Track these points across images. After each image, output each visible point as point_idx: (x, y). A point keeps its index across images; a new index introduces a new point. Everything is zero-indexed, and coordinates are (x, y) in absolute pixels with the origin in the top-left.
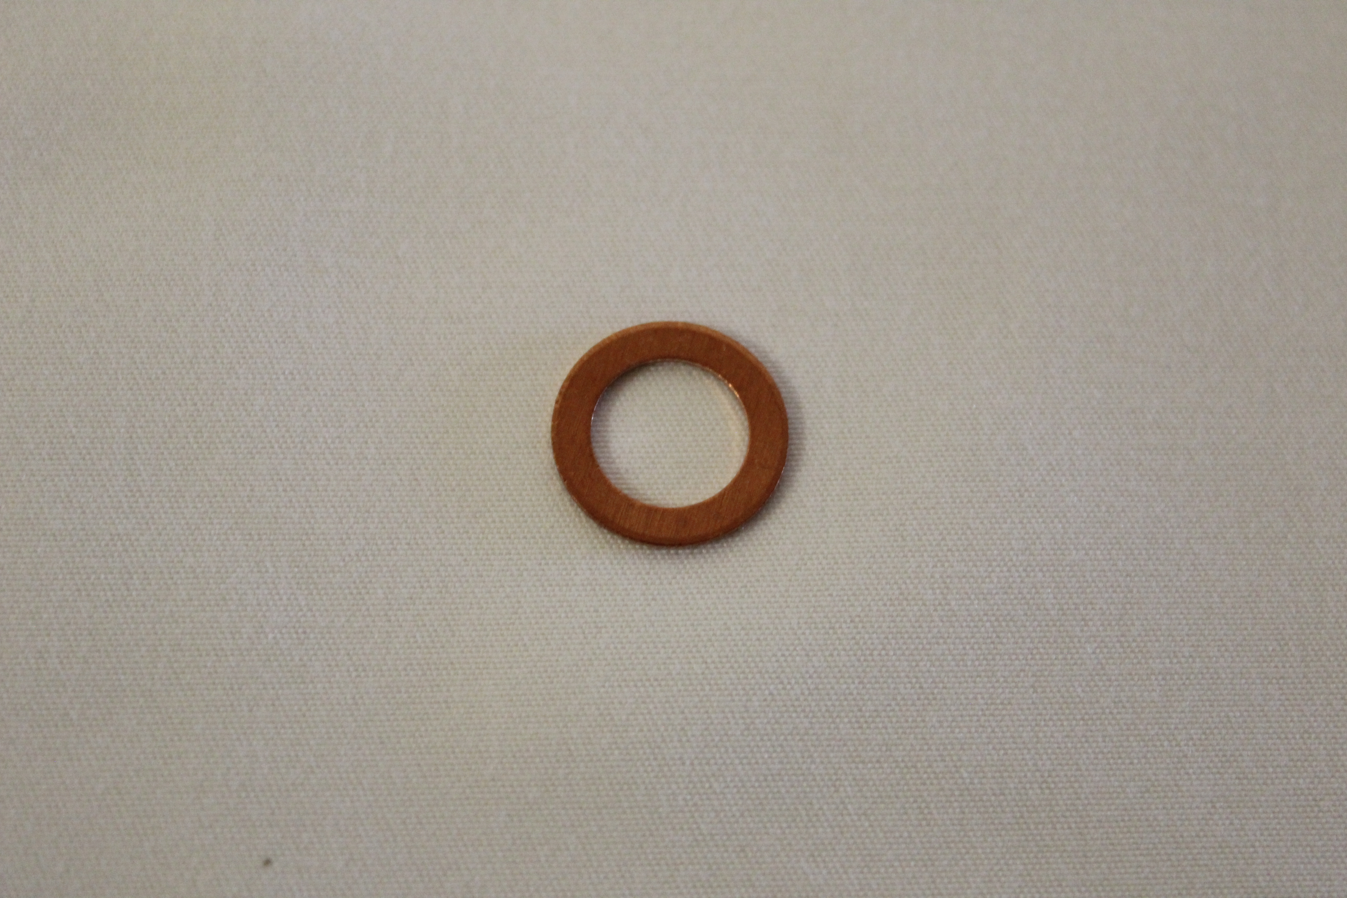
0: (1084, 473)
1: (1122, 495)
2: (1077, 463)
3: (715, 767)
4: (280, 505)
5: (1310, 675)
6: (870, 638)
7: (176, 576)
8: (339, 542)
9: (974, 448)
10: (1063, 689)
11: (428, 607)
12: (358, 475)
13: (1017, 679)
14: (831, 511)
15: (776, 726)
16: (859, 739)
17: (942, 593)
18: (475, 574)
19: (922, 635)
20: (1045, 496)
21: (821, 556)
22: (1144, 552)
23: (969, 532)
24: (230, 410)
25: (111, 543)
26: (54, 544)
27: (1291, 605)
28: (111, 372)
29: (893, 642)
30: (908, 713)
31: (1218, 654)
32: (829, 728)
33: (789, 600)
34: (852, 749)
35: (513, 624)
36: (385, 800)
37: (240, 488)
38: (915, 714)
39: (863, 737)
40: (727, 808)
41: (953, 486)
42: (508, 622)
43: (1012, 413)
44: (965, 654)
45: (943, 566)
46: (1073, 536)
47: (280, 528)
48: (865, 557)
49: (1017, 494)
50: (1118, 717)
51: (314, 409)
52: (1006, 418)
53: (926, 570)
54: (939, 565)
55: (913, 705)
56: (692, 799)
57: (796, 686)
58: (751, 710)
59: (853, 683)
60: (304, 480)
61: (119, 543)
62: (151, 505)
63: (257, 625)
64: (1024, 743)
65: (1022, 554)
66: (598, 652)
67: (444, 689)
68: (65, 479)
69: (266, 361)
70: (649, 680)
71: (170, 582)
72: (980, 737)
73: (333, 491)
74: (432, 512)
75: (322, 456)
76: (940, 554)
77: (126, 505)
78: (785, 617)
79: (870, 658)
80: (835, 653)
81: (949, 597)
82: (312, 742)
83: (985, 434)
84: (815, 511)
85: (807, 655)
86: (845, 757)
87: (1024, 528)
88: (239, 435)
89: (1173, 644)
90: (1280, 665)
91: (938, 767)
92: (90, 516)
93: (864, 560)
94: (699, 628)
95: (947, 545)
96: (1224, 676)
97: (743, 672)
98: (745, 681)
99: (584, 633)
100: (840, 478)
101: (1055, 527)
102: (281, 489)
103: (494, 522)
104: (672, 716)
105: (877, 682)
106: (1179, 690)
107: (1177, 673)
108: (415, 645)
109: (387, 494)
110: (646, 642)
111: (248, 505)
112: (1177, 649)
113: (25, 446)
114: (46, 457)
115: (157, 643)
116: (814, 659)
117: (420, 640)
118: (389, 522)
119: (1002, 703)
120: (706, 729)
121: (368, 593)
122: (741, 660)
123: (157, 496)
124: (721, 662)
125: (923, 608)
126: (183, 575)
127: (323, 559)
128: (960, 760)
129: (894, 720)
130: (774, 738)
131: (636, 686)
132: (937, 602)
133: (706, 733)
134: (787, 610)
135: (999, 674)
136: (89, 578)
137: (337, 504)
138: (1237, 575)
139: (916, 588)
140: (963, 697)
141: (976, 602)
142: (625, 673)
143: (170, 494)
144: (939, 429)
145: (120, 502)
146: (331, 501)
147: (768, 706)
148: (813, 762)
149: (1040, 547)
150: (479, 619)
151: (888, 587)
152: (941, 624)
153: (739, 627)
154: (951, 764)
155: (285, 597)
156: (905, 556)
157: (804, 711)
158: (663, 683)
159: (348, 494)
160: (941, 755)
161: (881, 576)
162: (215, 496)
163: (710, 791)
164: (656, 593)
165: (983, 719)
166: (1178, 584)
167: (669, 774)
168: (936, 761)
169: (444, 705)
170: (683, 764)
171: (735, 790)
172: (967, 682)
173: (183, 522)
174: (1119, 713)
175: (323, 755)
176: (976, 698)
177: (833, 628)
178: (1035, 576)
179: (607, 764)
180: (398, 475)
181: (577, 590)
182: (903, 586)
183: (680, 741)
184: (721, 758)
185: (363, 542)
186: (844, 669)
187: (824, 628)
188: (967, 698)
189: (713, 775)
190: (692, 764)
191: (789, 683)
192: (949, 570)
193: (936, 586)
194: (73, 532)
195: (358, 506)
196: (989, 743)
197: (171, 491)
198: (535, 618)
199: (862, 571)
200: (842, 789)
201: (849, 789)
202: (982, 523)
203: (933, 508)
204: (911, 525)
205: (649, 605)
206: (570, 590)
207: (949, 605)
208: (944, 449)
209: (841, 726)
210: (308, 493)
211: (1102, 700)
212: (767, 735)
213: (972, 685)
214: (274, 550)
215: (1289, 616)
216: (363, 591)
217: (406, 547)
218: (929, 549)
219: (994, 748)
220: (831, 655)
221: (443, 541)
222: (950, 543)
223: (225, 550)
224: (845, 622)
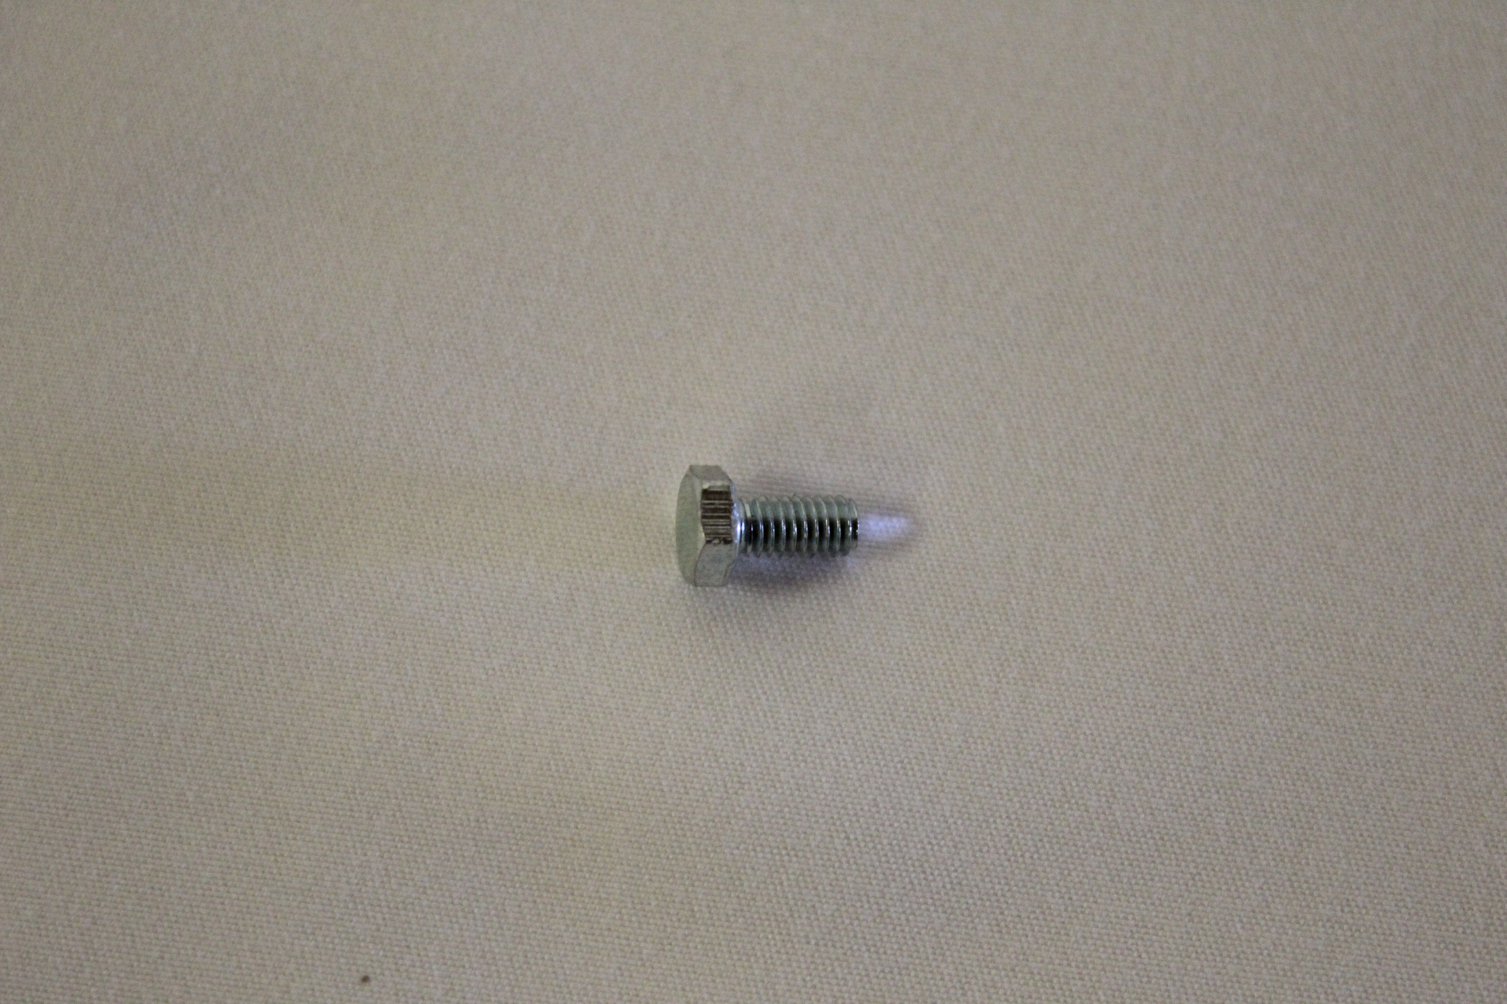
0: (1280, 693)
1: (1319, 723)
2: (1275, 681)
3: (840, 951)
4: (430, 606)
5: (1491, 946)
6: (1024, 838)
7: (312, 666)
8: (484, 654)
9: (1167, 650)
10: (1221, 923)
11: (567, 735)
12: (514, 587)
13: (1174, 905)
14: (1005, 694)
15: (911, 917)
16: (996, 944)
17: (1108, 801)
18: (621, 707)
19: (1080, 843)
20: (1234, 712)
21: (986, 742)
22: (1331, 787)
23: (1146, 740)
24: (390, 499)
25: (250, 623)
26: (192, 615)
27: (1483, 867)
28: (273, 441)
29: (1047, 846)
30: (1052, 924)
31: (1394, 909)
32: (966, 927)
33: (945, 784)
34: (987, 952)
35: (653, 765)
36: (495, 934)
37: (390, 583)
38: (1059, 925)
39: (1000, 942)
40: (846, 995)
41: (1138, 688)
42: (648, 762)
43: (1214, 617)
44: (1122, 870)
45: (1113, 772)
46: (1258, 760)
47: (426, 631)
48: (1033, 750)
49: (1205, 707)
50: (1276, 960)
51: (477, 510)
52: (1207, 622)
53: (1095, 774)
54: (1109, 770)
55: (1060, 916)
56: (812, 981)
57: (938, 878)
58: (888, 896)
59: (999, 883)
60: (457, 583)
61: (259, 624)
62: (296, 587)
63: (388, 729)
64: (1170, 973)
65: (1200, 772)
66: (738, 809)
67: (572, 825)
68: (212, 548)
69: (434, 451)
70: (786, 848)
71: (305, 671)
72: (1125, 960)
73: (486, 599)
74: (585, 637)
75: (478, 561)
76: (1113, 759)
77: (271, 584)
78: (939, 802)
79: (1020, 860)
80: (985, 849)
81: (1114, 807)
82: (428, 861)
83: (1180, 636)
84: (988, 692)
85: (955, 847)
86: (978, 960)
87: (1206, 744)
88: (396, 526)
89: (1347, 892)
90: (1460, 930)
91: (1075, 985)
92: (233, 591)
93: (1032, 753)
94: (847, 800)
95: (1121, 751)
96: (1397, 933)
97: (886, 855)
98: (886, 865)
99: (725, 786)
100: (1020, 660)
101: (1240, 748)
102: (432, 589)
103: (648, 657)
104: (804, 891)
105: (1025, 886)
106: (1346, 941)
107: (1347, 923)
108: (548, 773)
109: (541, 611)
110: (788, 806)
111: (396, 602)
112: (1350, 897)
113: (175, 508)
114: (196, 522)
115: (284, 734)
116: (962, 852)
117: (553, 768)
118: (539, 641)
119: (1154, 928)
120: (838, 910)
121: (507, 711)
122: (885, 842)
123: (305, 579)
124: (864, 841)
125: (1085, 814)
126: (320, 667)
127: (465, 669)
128: (1099, 981)
129: (1036, 928)
130: (907, 929)
131: (771, 853)
132: (1100, 811)
133: (836, 914)
134: (941, 795)
135: (1155, 896)
136: (224, 656)
137: (487, 614)
138: (1430, 826)
139: (1081, 792)
140: (1113, 915)
141: (1142, 816)
142: (763, 837)
143: (318, 579)
144: (1133, 622)
145: (265, 580)
146: (481, 610)
147: (906, 895)
148: (944, 961)
149: (1220, 767)
150: (618, 755)
151: (1052, 786)
152: (1101, 834)
153: (889, 806)
154: (1089, 984)
155: (420, 704)
156: (1076, 756)
157: (943, 906)
158: (800, 854)
159: (500, 605)
160: (1080, 973)
161: (1046, 773)
162: (363, 588)
163: (831, 975)
164: (807, 754)
165: (1130, 941)
166: (1364, 827)
167: (791, 951)
168: (1074, 978)
169: (569, 843)
170: (808, 943)
171: (858, 978)
172: (1120, 900)
173: (327, 610)
174: (1277, 956)
175: (437, 877)
176: (1126, 919)
177: (987, 822)
178: (1210, 798)
179: (728, 931)
180: (555, 592)
181: (725, 739)
182: (1068, 788)
183: (808, 918)
184: (849, 942)
185: (509, 658)
186: (992, 867)
187: (977, 820)
188: (1117, 917)
189: (838, 959)
190: (817, 944)
191: (932, 874)
192: (1120, 777)
193: (1102, 792)
194: (213, 606)
195: (510, 619)
196: (1133, 968)
197: (319, 576)
198: (677, 762)
199: (1028, 765)
200: (969, 993)
201: (977, 994)
202: (1162, 732)
203: (1113, 708)
204: (1087, 723)
205: (798, 766)
206: (718, 738)
207: (1114, 815)
208: (1134, 646)
209: (980, 927)
210: (459, 598)
211: (1261, 940)
212: (901, 925)
213: (1125, 904)
214: (416, 653)
215: (1479, 878)
216: (502, 708)
217: (553, 669)
218: (1102, 751)
219: (1138, 974)
220: (981, 851)
221: (592, 669)
222: (1125, 749)
223: (366, 646)
224: (1001, 817)
